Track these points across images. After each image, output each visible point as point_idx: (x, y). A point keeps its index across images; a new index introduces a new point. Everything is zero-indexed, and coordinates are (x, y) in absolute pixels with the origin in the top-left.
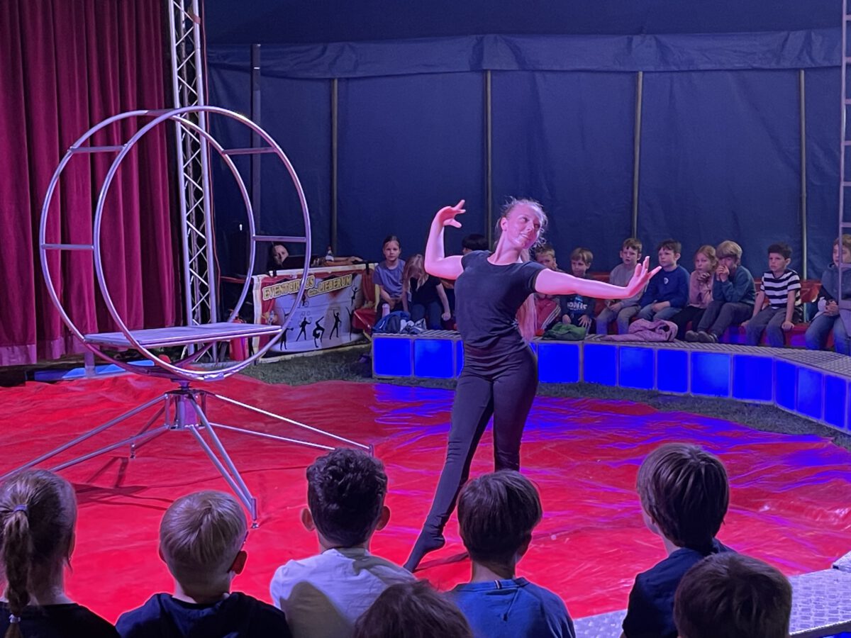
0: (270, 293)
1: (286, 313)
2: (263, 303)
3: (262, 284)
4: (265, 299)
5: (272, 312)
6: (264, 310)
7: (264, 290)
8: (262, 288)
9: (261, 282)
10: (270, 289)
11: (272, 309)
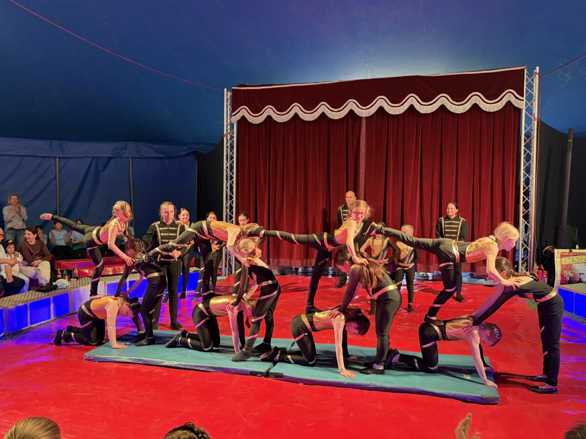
0: (567, 261)
1: (580, 273)
2: (562, 266)
3: (561, 255)
4: (564, 263)
5: (569, 271)
6: (562, 270)
7: (563, 259)
8: (561, 258)
9: (559, 254)
10: (567, 259)
11: (569, 269)
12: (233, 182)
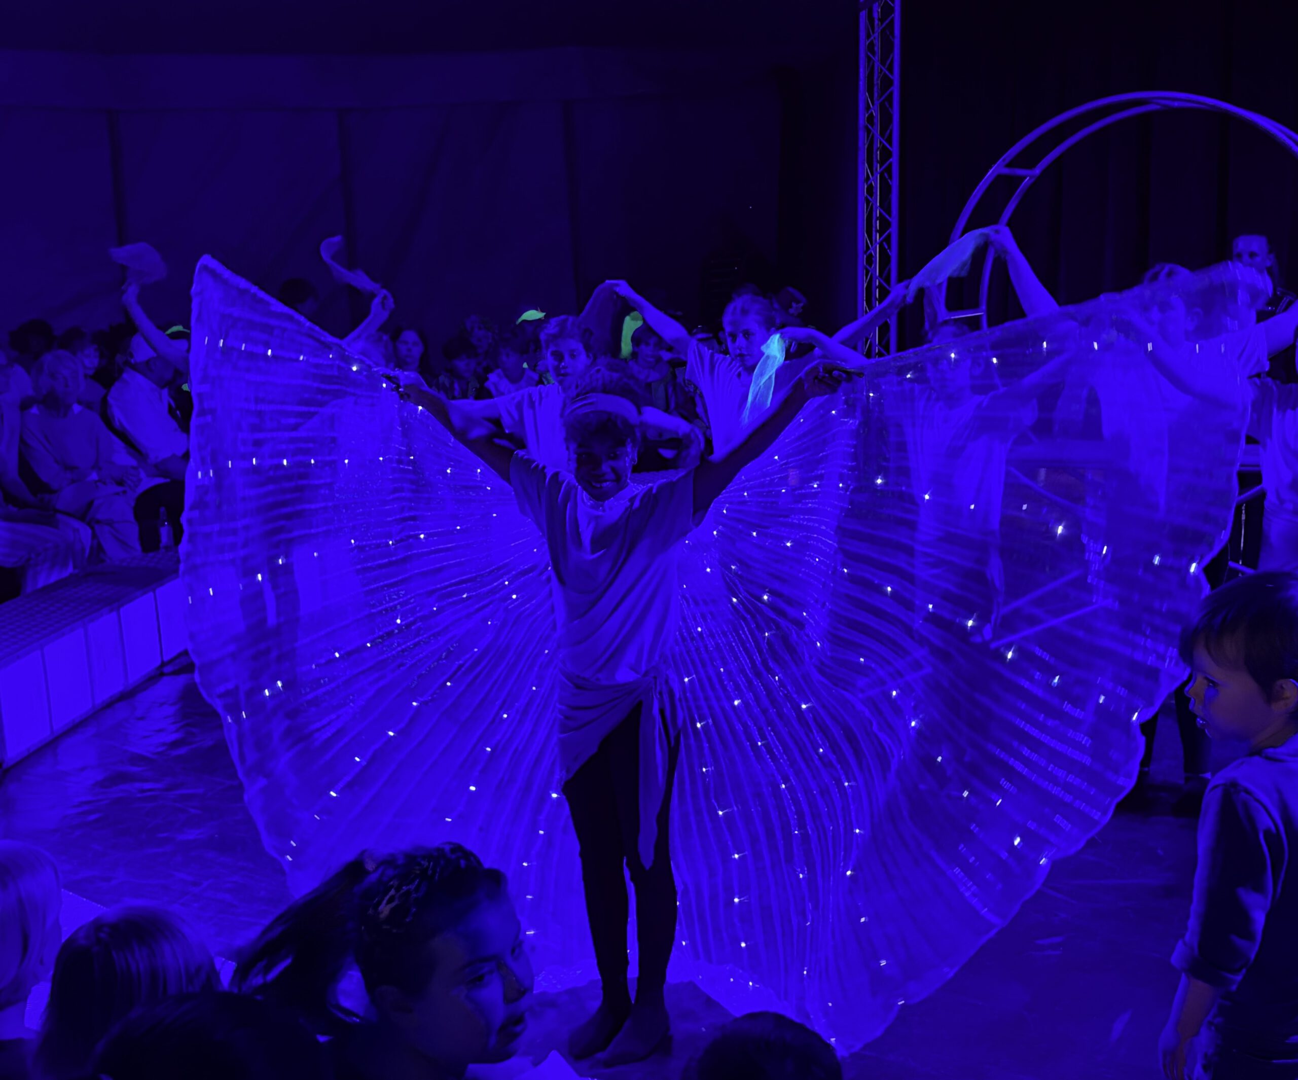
12: (889, 170)
